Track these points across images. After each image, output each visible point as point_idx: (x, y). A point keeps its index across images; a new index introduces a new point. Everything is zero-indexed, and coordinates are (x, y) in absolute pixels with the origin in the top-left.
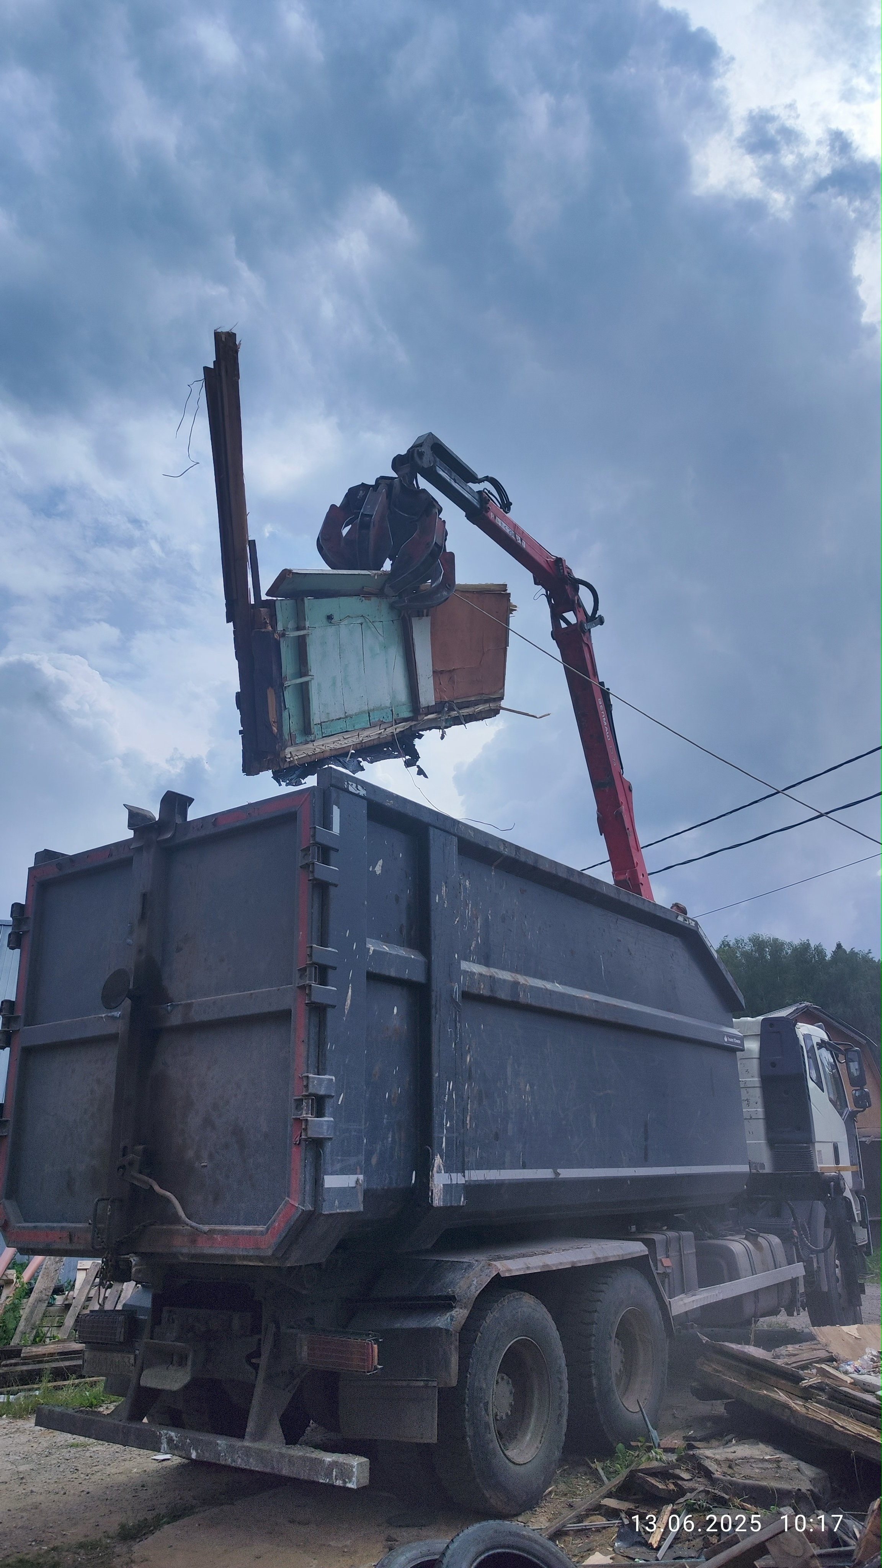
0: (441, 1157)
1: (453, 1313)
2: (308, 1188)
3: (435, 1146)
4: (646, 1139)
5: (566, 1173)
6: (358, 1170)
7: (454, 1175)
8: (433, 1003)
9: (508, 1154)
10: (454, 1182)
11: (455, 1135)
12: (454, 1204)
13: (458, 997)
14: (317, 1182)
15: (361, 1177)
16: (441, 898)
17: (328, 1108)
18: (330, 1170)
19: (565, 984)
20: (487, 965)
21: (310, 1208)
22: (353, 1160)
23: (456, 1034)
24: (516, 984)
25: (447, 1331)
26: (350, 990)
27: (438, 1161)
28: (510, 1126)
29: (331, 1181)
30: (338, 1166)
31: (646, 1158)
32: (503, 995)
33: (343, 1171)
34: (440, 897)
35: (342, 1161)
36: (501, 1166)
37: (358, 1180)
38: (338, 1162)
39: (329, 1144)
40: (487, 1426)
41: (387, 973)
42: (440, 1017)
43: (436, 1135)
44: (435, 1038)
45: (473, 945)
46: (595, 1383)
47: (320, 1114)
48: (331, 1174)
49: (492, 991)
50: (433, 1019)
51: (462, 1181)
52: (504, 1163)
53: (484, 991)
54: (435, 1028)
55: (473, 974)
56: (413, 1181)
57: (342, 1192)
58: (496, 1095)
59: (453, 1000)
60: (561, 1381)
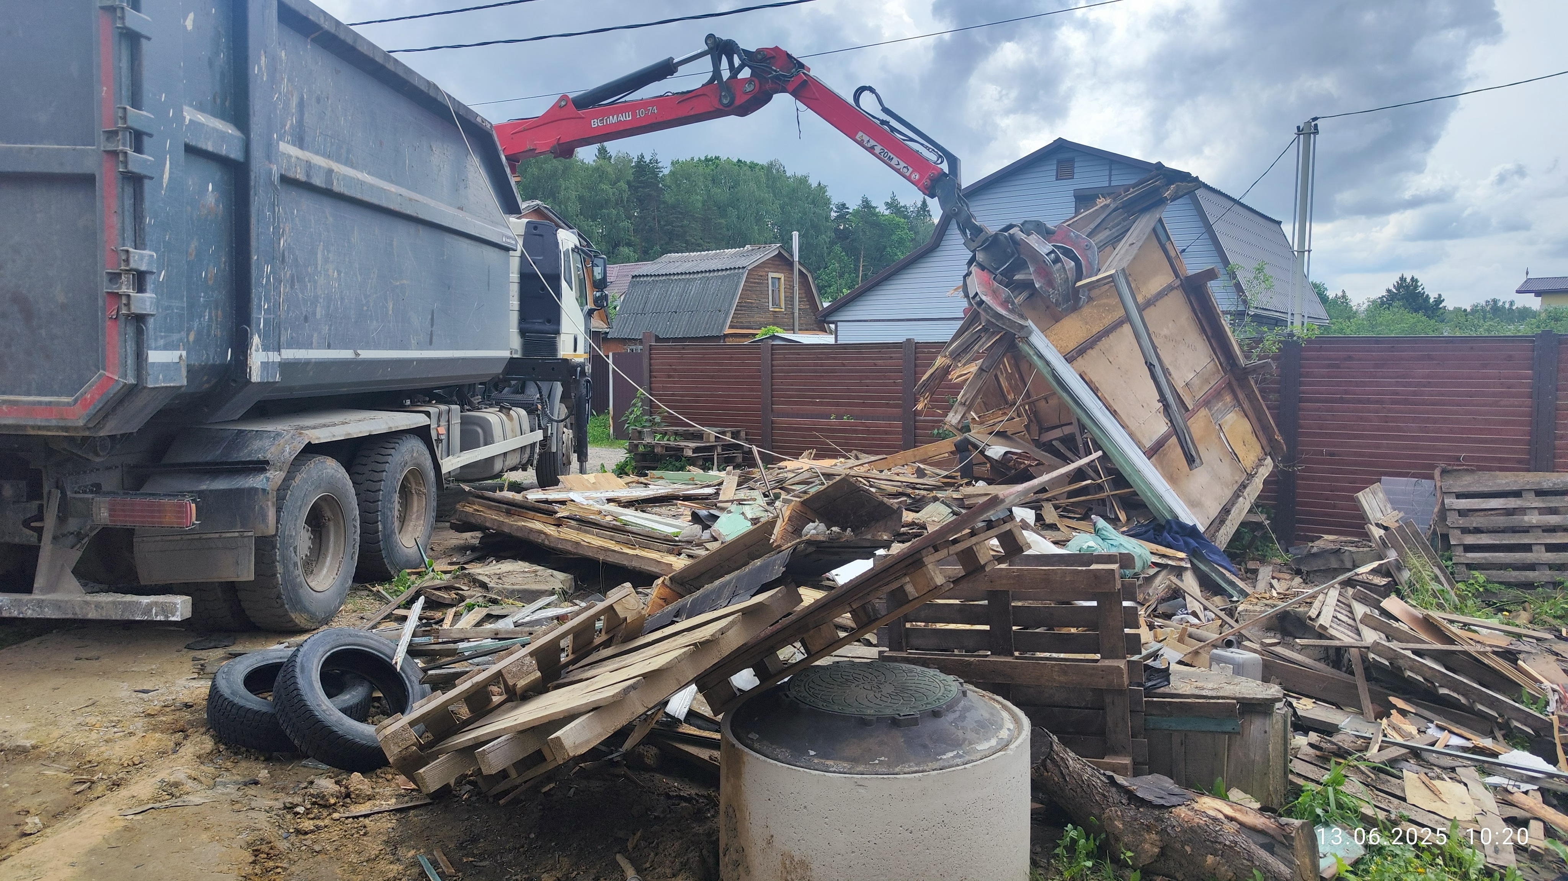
0: (260, 337)
1: (268, 475)
2: (129, 362)
3: (254, 325)
4: (432, 325)
5: (366, 354)
6: (181, 347)
7: (271, 353)
8: (252, 183)
9: (315, 335)
10: (271, 360)
11: (272, 316)
12: (270, 380)
13: (276, 178)
14: (140, 357)
15: (184, 353)
16: (260, 69)
17: (150, 285)
18: (153, 345)
19: (373, 175)
20: (301, 147)
21: (132, 381)
22: (175, 337)
23: (274, 220)
24: (330, 171)
25: (264, 490)
26: (168, 162)
27: (256, 340)
28: (318, 309)
29: (155, 356)
30: (161, 342)
31: (431, 343)
32: (318, 181)
33: (166, 348)
34: (259, 67)
35: (165, 337)
36: (309, 346)
37: (181, 356)
38: (162, 338)
39: (151, 321)
40: (295, 564)
41: (204, 147)
42: (259, 201)
43: (254, 315)
44: (253, 221)
45: (288, 125)
46: (380, 527)
47: (141, 289)
48: (156, 349)
49: (308, 176)
50: (252, 199)
51: (278, 359)
52: (312, 343)
53: (301, 176)
54: (253, 210)
55: (290, 156)
56: (229, 358)
57: (165, 366)
58: (307, 280)
59: (272, 183)
60: (355, 527)
